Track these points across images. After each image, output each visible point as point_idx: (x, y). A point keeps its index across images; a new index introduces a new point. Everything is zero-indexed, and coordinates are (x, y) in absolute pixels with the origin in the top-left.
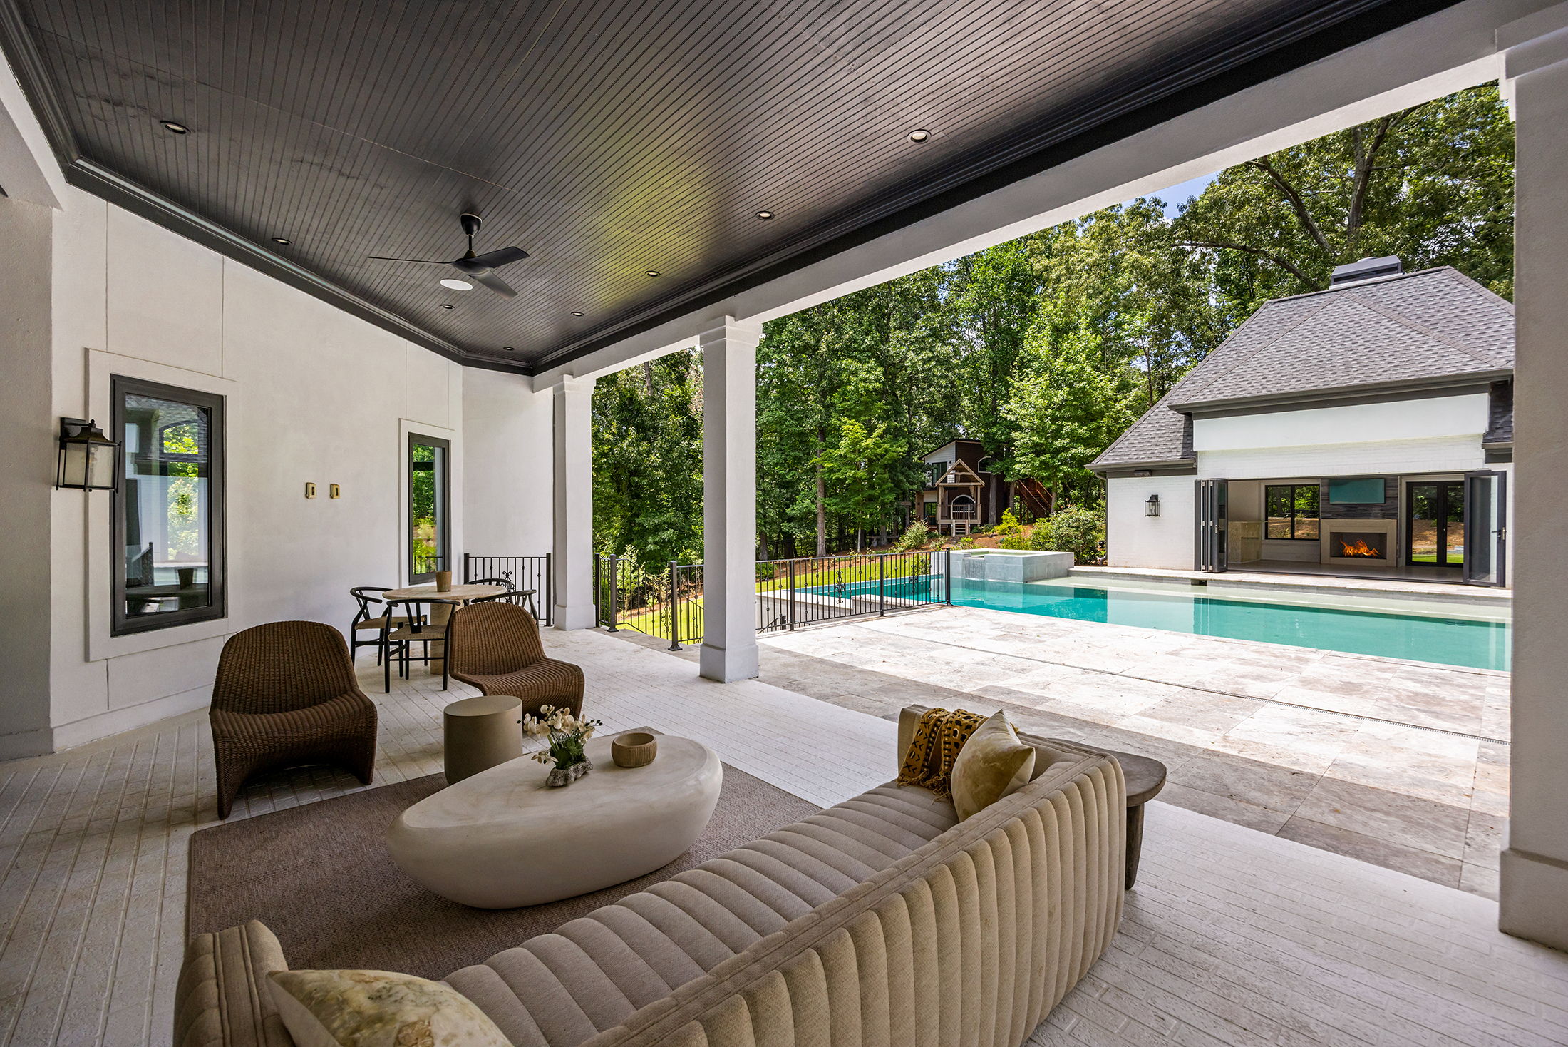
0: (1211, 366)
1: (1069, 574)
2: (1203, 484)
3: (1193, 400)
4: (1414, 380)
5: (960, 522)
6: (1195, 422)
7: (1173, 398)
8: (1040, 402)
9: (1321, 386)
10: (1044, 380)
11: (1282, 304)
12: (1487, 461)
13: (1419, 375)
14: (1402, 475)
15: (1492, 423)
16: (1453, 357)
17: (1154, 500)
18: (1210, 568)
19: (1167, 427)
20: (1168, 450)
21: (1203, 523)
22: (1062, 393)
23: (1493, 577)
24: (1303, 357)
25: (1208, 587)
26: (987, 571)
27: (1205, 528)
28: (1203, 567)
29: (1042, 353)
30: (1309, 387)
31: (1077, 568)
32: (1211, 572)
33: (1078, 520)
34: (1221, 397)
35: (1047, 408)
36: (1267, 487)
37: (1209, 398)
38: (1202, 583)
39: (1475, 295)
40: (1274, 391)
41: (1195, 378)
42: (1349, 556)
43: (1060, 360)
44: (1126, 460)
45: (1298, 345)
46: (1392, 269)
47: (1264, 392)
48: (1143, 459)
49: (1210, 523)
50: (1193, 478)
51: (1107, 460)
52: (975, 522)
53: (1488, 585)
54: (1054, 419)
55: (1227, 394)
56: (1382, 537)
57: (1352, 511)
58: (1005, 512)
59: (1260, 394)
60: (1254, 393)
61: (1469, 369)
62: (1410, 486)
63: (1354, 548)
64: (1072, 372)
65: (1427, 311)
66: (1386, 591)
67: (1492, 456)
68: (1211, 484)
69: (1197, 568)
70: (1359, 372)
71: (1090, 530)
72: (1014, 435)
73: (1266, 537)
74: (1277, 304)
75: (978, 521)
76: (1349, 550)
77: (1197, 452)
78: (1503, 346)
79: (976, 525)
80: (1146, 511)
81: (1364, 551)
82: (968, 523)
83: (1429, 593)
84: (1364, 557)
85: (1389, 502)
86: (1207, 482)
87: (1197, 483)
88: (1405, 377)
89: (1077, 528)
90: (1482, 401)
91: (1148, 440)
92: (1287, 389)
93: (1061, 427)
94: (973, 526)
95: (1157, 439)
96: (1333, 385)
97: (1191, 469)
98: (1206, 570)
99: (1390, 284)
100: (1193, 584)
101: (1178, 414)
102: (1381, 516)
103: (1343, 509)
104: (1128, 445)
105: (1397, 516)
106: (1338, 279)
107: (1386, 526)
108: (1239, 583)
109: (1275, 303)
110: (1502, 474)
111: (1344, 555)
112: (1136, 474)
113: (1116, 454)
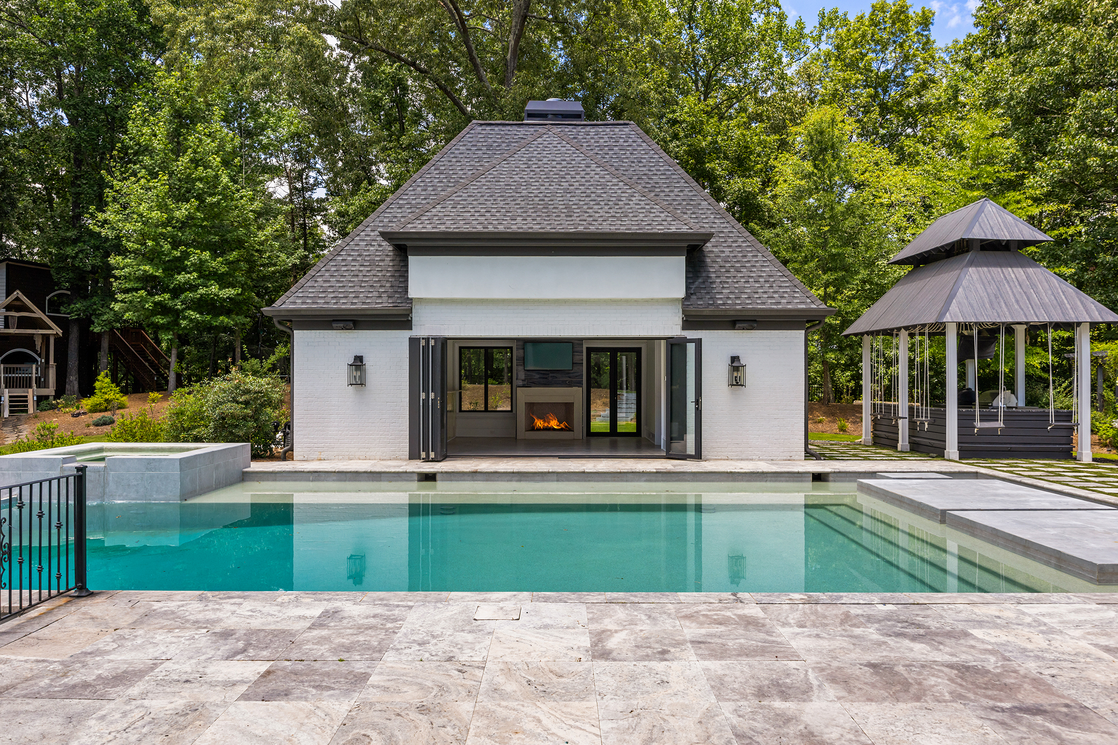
0: (419, 189)
1: (245, 477)
2: (423, 343)
3: (410, 228)
4: (632, 234)
5: (18, 392)
6: (411, 259)
7: (377, 223)
8: (156, 214)
9: (548, 229)
10: (161, 184)
11: (488, 128)
12: (684, 328)
13: (634, 229)
15: (688, 288)
16: (658, 214)
17: (358, 363)
18: (432, 455)
19: (372, 263)
20: (376, 294)
21: (423, 396)
22: (188, 206)
23: (691, 449)
24: (524, 193)
25: (439, 484)
26: (112, 486)
27: (426, 401)
28: (423, 455)
29: (157, 145)
30: (537, 229)
31: (257, 466)
32: (433, 461)
33: (248, 391)
34: (442, 228)
35: (164, 225)
36: (461, 348)
37: (429, 229)
38: (430, 477)
39: (656, 156)
40: (501, 228)
41: (401, 202)
42: (539, 429)
43: (185, 160)
44: (321, 304)
45: (516, 178)
46: (577, 116)
47: (491, 228)
48: (345, 305)
49: (432, 395)
50: (404, 335)
51: (295, 303)
52: (44, 392)
53: (684, 457)
54: (175, 244)
55: (448, 226)
56: (569, 407)
57: (546, 378)
58: (100, 378)
59: (486, 230)
60: (480, 228)
61: (673, 229)
62: (589, 350)
63: (544, 421)
64: (200, 179)
65: (621, 163)
67: (690, 322)
68: (432, 343)
69: (414, 455)
70: (582, 218)
71: (263, 405)
72: (113, 260)
73: (461, 411)
74: (483, 127)
75: (50, 391)
76: (539, 423)
77: (411, 299)
78: (684, 210)
79: (47, 397)
80: (349, 377)
81: (554, 424)
82: (31, 394)
84: (555, 430)
85: (575, 369)
86: (427, 340)
87: (413, 342)
88: (623, 229)
89: (247, 403)
90: (679, 263)
91: (349, 278)
92: (514, 228)
93: (186, 255)
94: (40, 399)
95: (360, 278)
96: (560, 229)
97: (401, 321)
98: (427, 460)
99: (588, 129)
100: (419, 480)
101: (387, 247)
102: (570, 385)
103: (537, 376)
104: (321, 284)
105: (579, 384)
106: (531, 115)
107: (575, 394)
108: (474, 475)
109: (481, 125)
110: (698, 343)
111: (533, 429)
112: (334, 325)
113: (306, 294)
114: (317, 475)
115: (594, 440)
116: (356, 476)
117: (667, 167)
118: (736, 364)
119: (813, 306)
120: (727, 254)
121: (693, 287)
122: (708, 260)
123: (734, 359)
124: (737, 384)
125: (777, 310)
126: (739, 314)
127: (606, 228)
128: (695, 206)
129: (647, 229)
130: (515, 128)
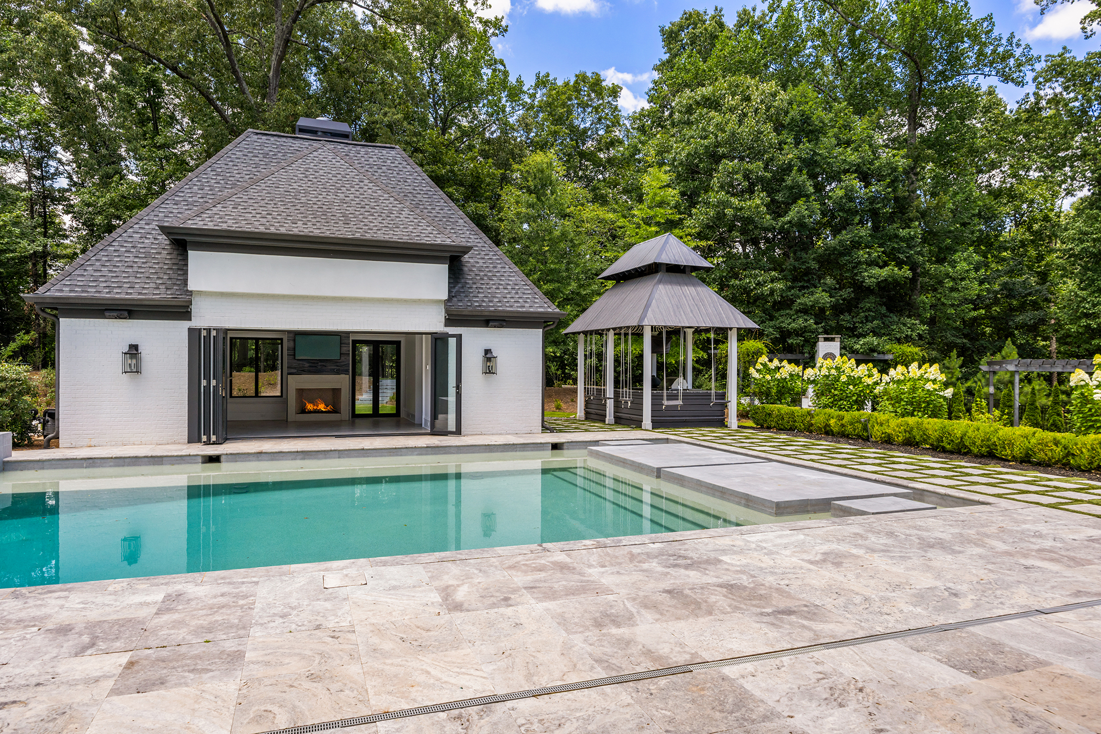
0: (195, 188)
1: (6, 466)
2: (204, 333)
3: (190, 224)
4: (404, 243)
6: (191, 254)
7: (152, 217)
9: (328, 234)
11: (264, 137)
12: (446, 325)
13: (405, 239)
15: (450, 292)
16: (425, 227)
17: (133, 351)
18: (213, 438)
19: (148, 255)
20: (152, 285)
21: (204, 383)
23: (452, 426)
24: (303, 200)
25: (224, 465)
27: (207, 388)
28: (204, 438)
30: (317, 232)
31: (19, 455)
32: (214, 443)
34: (224, 226)
36: (232, 338)
37: (211, 226)
38: (214, 459)
39: (419, 178)
40: (283, 230)
41: (177, 199)
42: (310, 412)
44: (91, 293)
45: (295, 186)
46: (345, 136)
48: (119, 294)
49: (213, 383)
50: (185, 325)
51: (62, 291)
53: (446, 433)
55: (229, 224)
56: (336, 392)
57: (316, 367)
60: (262, 229)
62: (355, 342)
63: (314, 404)
65: (389, 181)
67: (451, 320)
68: (214, 333)
69: (194, 438)
70: (358, 226)
71: (21, 393)
74: (259, 136)
76: (310, 407)
77: (191, 292)
80: (124, 364)
81: (322, 407)
84: (322, 412)
85: (343, 358)
86: (209, 330)
87: (194, 333)
88: (395, 239)
90: (442, 269)
91: (123, 269)
92: (296, 231)
95: (135, 269)
96: (338, 234)
97: (181, 312)
98: (208, 443)
100: (203, 463)
101: (163, 239)
102: (338, 372)
103: (307, 365)
104: (92, 273)
105: (346, 372)
106: (303, 130)
107: (342, 381)
108: (259, 455)
109: (257, 134)
110: (459, 338)
111: (303, 411)
112: (107, 314)
113: (75, 283)
114: (91, 462)
116: (135, 461)
117: (429, 188)
118: (488, 356)
119: (550, 310)
120: (481, 264)
121: (454, 290)
122: (466, 269)
123: (487, 351)
124: (490, 372)
125: (523, 312)
126: (492, 314)
127: (380, 236)
128: (453, 223)
129: (416, 240)
130: (291, 140)
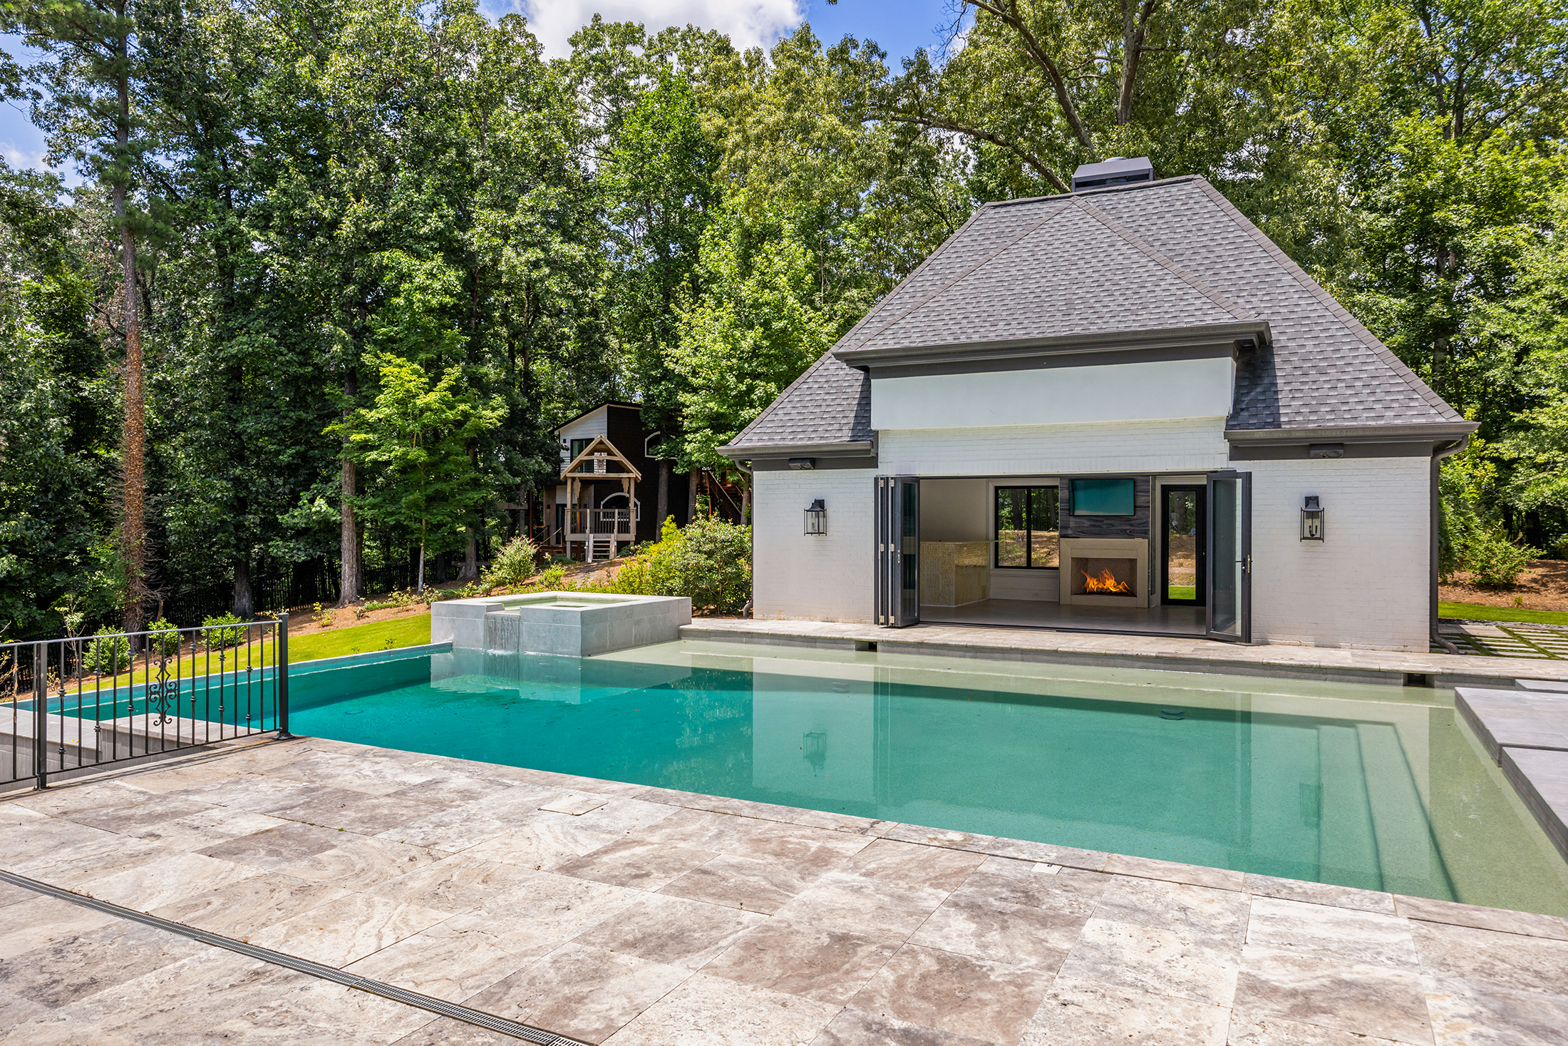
1: (679, 635)
2: (881, 483)
3: (869, 347)
4: (1146, 332)
5: (602, 537)
6: (874, 383)
8: (720, 347)
9: (1035, 334)
10: (727, 314)
11: (1004, 209)
12: (1232, 458)
13: (1152, 325)
14: (1155, 475)
15: (1237, 401)
16: (1192, 301)
17: (819, 508)
18: (892, 620)
19: (840, 390)
20: (836, 427)
21: (881, 548)
22: (753, 334)
23: (1238, 629)
24: (1018, 289)
25: (880, 655)
27: (884, 555)
28: (882, 619)
29: (724, 270)
30: (1020, 334)
31: (698, 624)
32: (893, 627)
33: (713, 540)
34: (906, 343)
35: (729, 357)
36: (997, 488)
37: (891, 345)
38: (872, 647)
39: (1226, 219)
40: (976, 338)
42: (1092, 593)
43: (751, 283)
44: (778, 441)
45: (1013, 271)
46: (1143, 176)
47: (963, 339)
48: (802, 441)
49: (891, 547)
50: (872, 473)
51: (753, 441)
52: (624, 537)
53: (1231, 638)
54: (740, 377)
55: (915, 340)
56: (1133, 565)
57: (1100, 527)
58: (666, 523)
59: (956, 342)
60: (950, 340)
61: (1209, 321)
62: (1166, 490)
63: (1099, 581)
64: (767, 304)
65: (1172, 235)
66: (1105, 655)
67: (1239, 451)
68: (892, 483)
69: (879, 619)
70: (1083, 316)
72: (683, 397)
73: (997, 566)
74: (996, 210)
75: (631, 536)
76: (1092, 584)
77: (874, 432)
78: (1254, 292)
79: (628, 543)
80: (806, 526)
81: (1110, 584)
82: (613, 538)
83: (1157, 657)
84: (1111, 593)
85: (1139, 513)
86: (886, 480)
87: (876, 482)
88: (1135, 327)
89: (710, 554)
90: (1226, 366)
91: (811, 409)
92: (992, 337)
93: (751, 389)
94: (621, 545)
95: (823, 409)
97: (869, 460)
98: (886, 624)
99: (1134, 193)
100: (858, 649)
102: (1131, 535)
103: (1094, 524)
104: (781, 417)
105: (1150, 534)
106: (1082, 184)
107: (1137, 548)
109: (995, 207)
110: (1248, 477)
111: (1085, 592)
112: (793, 465)
113: (763, 430)
115: (1172, 610)
116: (790, 640)
117: (1239, 233)
118: (1312, 508)
119: (1440, 420)
120: (1309, 349)
121: (1247, 399)
122: (1277, 360)
123: (1312, 500)
124: (1312, 537)
125: (1375, 428)
126: (1312, 435)
127: (1113, 326)
128: (1271, 284)
129: (1170, 324)
130: (1037, 205)
